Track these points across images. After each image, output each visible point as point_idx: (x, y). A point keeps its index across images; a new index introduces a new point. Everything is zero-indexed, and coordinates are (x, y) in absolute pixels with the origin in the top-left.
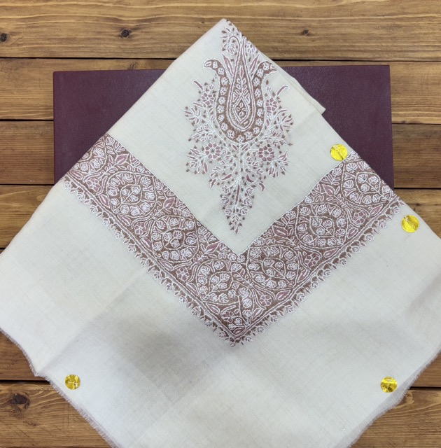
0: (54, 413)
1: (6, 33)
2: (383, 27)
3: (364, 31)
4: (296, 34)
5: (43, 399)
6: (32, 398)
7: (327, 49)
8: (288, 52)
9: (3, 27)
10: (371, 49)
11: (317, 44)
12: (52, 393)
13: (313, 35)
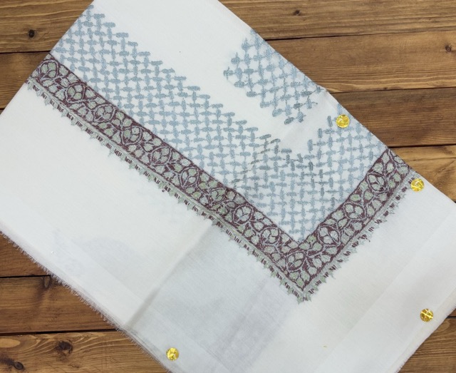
0: (94, 356)
1: (34, 29)
2: (366, 4)
3: (349, 8)
4: (289, 15)
5: (84, 344)
6: (74, 344)
7: (316, 27)
8: (283, 31)
9: (30, 24)
10: (356, 24)
11: (308, 22)
12: (91, 339)
13: (304, 15)
